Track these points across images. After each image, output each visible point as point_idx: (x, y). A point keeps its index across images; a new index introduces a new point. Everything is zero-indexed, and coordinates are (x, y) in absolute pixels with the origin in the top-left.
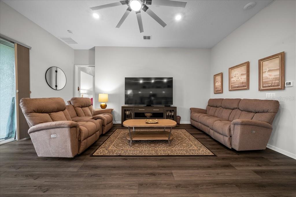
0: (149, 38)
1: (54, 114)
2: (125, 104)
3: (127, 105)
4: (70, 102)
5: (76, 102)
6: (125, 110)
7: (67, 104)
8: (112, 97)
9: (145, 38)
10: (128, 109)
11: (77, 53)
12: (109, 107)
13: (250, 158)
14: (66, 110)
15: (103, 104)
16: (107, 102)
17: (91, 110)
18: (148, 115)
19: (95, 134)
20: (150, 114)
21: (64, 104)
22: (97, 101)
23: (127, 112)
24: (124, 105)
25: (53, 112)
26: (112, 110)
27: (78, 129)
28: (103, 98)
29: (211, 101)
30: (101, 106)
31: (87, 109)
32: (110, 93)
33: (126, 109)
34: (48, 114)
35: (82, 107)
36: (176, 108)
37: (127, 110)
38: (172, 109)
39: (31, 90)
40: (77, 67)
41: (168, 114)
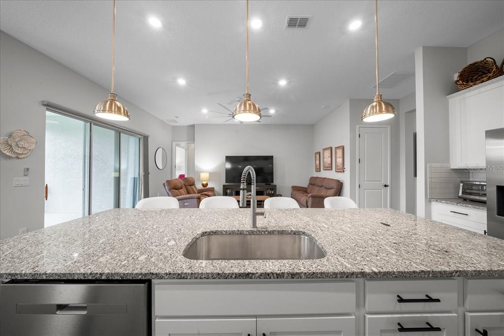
1: (179, 191)
3: (227, 184)
6: (226, 189)
7: (183, 183)
8: (212, 175)
10: (229, 187)
11: (175, 129)
12: (209, 186)
15: (205, 183)
16: (209, 180)
17: (195, 187)
22: (199, 179)
23: (228, 191)
24: (224, 183)
26: (214, 188)
28: (204, 176)
29: (312, 179)
30: (203, 185)
32: (211, 171)
33: (227, 187)
35: (190, 185)
36: (275, 186)
37: (228, 189)
38: (272, 187)
40: (174, 144)
41: (268, 193)
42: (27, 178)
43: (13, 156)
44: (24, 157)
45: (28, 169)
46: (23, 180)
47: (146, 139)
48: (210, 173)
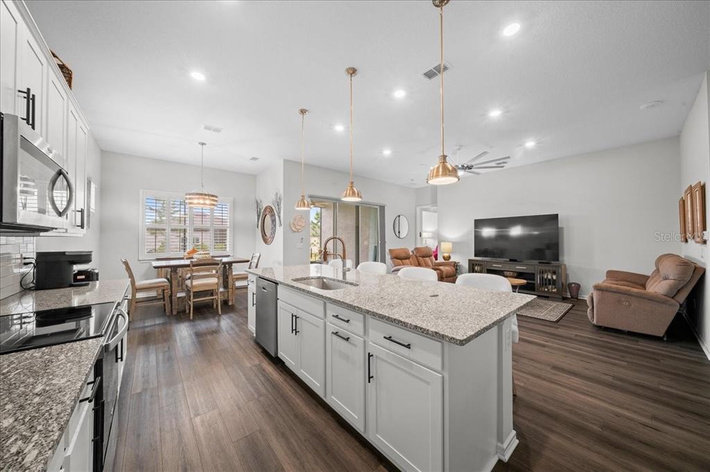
1: (403, 261)
2: (475, 256)
3: (476, 258)
4: (412, 251)
5: (417, 252)
7: (411, 254)
8: (457, 245)
10: (477, 263)
12: (453, 259)
14: (411, 259)
15: (446, 255)
16: (452, 252)
17: (431, 259)
18: (508, 274)
21: (409, 254)
23: (476, 267)
24: (473, 257)
26: (458, 263)
30: (444, 258)
31: (427, 259)
32: (455, 240)
33: (474, 263)
34: (400, 261)
35: (423, 257)
39: (386, 240)
40: (418, 209)
41: (546, 277)
42: (302, 244)
43: (296, 231)
44: (301, 231)
45: (302, 238)
47: (382, 208)
48: (453, 243)
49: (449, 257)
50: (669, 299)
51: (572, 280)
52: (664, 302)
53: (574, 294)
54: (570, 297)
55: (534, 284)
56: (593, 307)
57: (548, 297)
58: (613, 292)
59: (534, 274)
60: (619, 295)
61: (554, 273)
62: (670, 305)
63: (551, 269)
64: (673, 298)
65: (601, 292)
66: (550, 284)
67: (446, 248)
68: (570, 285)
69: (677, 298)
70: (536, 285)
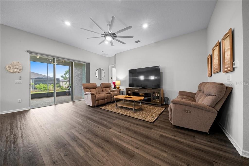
0: (139, 41)
1: (91, 90)
2: (129, 87)
5: (103, 85)
8: (122, 82)
9: (136, 42)
10: (130, 90)
12: (121, 88)
13: (178, 132)
14: (97, 88)
15: (118, 86)
16: (121, 85)
17: (110, 89)
18: (141, 94)
19: (104, 100)
20: (142, 94)
23: (129, 92)
25: (91, 89)
27: (95, 96)
30: (117, 88)
31: (108, 89)
33: (128, 89)
34: (89, 89)
35: (105, 87)
39: (90, 80)
41: (155, 95)
42: (21, 80)
43: (13, 72)
44: (18, 73)
45: (20, 77)
46: (19, 81)
47: (88, 65)
48: (121, 81)
49: (119, 87)
50: (212, 108)
51: (166, 96)
52: (209, 111)
53: (166, 102)
54: (165, 104)
55: (150, 99)
56: (171, 114)
57: (156, 105)
58: (181, 105)
59: (150, 94)
60: (185, 106)
61: (158, 93)
62: (212, 112)
63: (157, 91)
64: (213, 107)
65: (175, 104)
66: (156, 98)
67: (118, 83)
68: (165, 98)
69: (216, 107)
70: (151, 99)
